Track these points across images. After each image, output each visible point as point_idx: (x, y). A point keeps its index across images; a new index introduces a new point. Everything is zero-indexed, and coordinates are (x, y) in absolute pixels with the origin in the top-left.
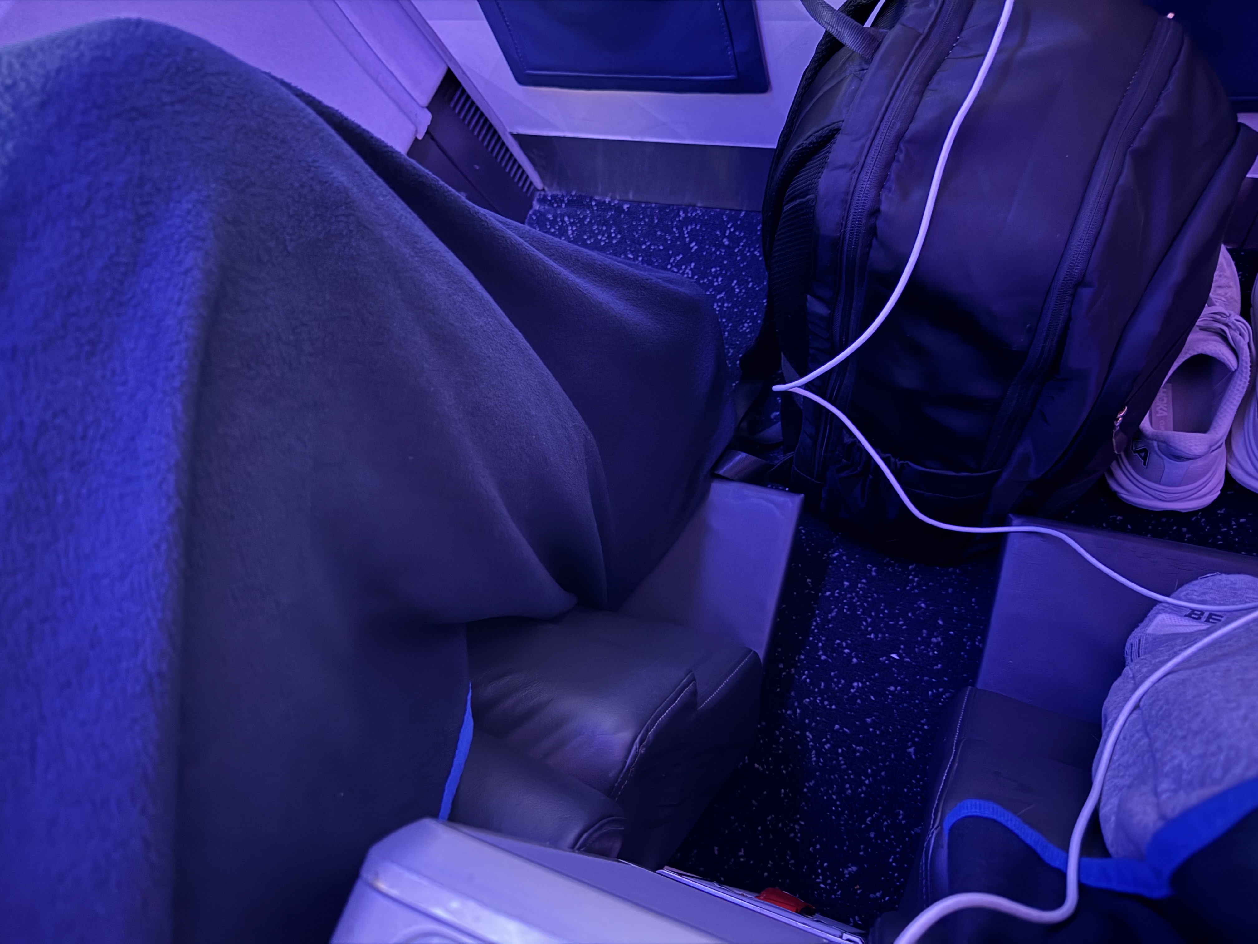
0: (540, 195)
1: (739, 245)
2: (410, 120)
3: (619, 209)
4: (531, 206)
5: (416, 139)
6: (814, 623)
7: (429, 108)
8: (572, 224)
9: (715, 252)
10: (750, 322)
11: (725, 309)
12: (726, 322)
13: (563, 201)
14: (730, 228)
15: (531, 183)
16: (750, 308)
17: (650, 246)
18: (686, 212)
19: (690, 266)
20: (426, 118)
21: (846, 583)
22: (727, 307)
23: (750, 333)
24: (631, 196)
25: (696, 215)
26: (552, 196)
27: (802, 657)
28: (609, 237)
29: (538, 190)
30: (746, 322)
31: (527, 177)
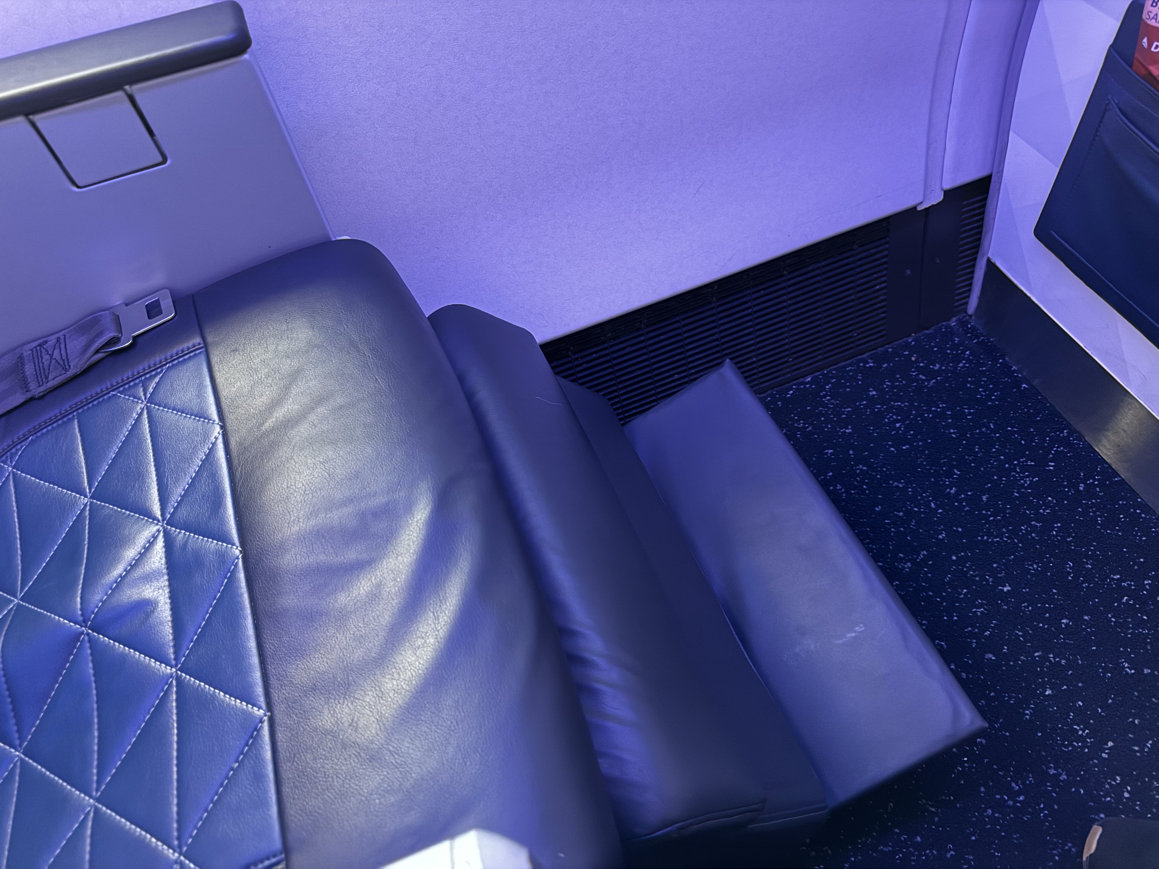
0: (964, 317)
1: (1090, 500)
2: (925, 191)
3: (1017, 383)
4: (949, 320)
5: (915, 208)
6: (864, 839)
7: (946, 193)
8: (968, 360)
9: (1065, 486)
10: (1040, 567)
11: (1030, 537)
12: (1021, 548)
13: (977, 337)
14: (1095, 480)
15: (967, 303)
16: (1051, 557)
17: (1015, 432)
18: (1070, 434)
19: (1033, 478)
20: (937, 198)
21: (919, 839)
22: (1033, 538)
23: (1033, 575)
24: (1036, 382)
25: (1076, 444)
26: (972, 326)
27: (830, 852)
28: (989, 397)
29: (966, 312)
30: (1037, 564)
31: (969, 296)
